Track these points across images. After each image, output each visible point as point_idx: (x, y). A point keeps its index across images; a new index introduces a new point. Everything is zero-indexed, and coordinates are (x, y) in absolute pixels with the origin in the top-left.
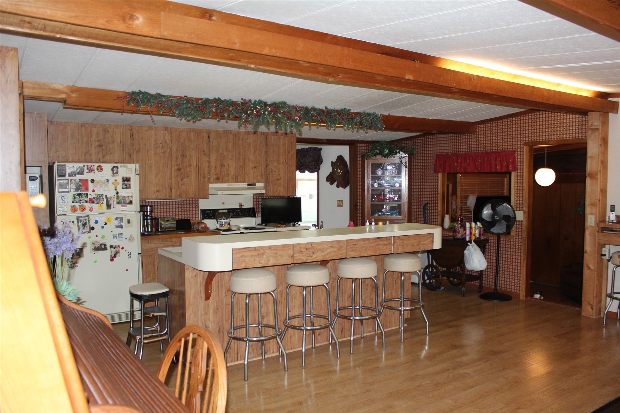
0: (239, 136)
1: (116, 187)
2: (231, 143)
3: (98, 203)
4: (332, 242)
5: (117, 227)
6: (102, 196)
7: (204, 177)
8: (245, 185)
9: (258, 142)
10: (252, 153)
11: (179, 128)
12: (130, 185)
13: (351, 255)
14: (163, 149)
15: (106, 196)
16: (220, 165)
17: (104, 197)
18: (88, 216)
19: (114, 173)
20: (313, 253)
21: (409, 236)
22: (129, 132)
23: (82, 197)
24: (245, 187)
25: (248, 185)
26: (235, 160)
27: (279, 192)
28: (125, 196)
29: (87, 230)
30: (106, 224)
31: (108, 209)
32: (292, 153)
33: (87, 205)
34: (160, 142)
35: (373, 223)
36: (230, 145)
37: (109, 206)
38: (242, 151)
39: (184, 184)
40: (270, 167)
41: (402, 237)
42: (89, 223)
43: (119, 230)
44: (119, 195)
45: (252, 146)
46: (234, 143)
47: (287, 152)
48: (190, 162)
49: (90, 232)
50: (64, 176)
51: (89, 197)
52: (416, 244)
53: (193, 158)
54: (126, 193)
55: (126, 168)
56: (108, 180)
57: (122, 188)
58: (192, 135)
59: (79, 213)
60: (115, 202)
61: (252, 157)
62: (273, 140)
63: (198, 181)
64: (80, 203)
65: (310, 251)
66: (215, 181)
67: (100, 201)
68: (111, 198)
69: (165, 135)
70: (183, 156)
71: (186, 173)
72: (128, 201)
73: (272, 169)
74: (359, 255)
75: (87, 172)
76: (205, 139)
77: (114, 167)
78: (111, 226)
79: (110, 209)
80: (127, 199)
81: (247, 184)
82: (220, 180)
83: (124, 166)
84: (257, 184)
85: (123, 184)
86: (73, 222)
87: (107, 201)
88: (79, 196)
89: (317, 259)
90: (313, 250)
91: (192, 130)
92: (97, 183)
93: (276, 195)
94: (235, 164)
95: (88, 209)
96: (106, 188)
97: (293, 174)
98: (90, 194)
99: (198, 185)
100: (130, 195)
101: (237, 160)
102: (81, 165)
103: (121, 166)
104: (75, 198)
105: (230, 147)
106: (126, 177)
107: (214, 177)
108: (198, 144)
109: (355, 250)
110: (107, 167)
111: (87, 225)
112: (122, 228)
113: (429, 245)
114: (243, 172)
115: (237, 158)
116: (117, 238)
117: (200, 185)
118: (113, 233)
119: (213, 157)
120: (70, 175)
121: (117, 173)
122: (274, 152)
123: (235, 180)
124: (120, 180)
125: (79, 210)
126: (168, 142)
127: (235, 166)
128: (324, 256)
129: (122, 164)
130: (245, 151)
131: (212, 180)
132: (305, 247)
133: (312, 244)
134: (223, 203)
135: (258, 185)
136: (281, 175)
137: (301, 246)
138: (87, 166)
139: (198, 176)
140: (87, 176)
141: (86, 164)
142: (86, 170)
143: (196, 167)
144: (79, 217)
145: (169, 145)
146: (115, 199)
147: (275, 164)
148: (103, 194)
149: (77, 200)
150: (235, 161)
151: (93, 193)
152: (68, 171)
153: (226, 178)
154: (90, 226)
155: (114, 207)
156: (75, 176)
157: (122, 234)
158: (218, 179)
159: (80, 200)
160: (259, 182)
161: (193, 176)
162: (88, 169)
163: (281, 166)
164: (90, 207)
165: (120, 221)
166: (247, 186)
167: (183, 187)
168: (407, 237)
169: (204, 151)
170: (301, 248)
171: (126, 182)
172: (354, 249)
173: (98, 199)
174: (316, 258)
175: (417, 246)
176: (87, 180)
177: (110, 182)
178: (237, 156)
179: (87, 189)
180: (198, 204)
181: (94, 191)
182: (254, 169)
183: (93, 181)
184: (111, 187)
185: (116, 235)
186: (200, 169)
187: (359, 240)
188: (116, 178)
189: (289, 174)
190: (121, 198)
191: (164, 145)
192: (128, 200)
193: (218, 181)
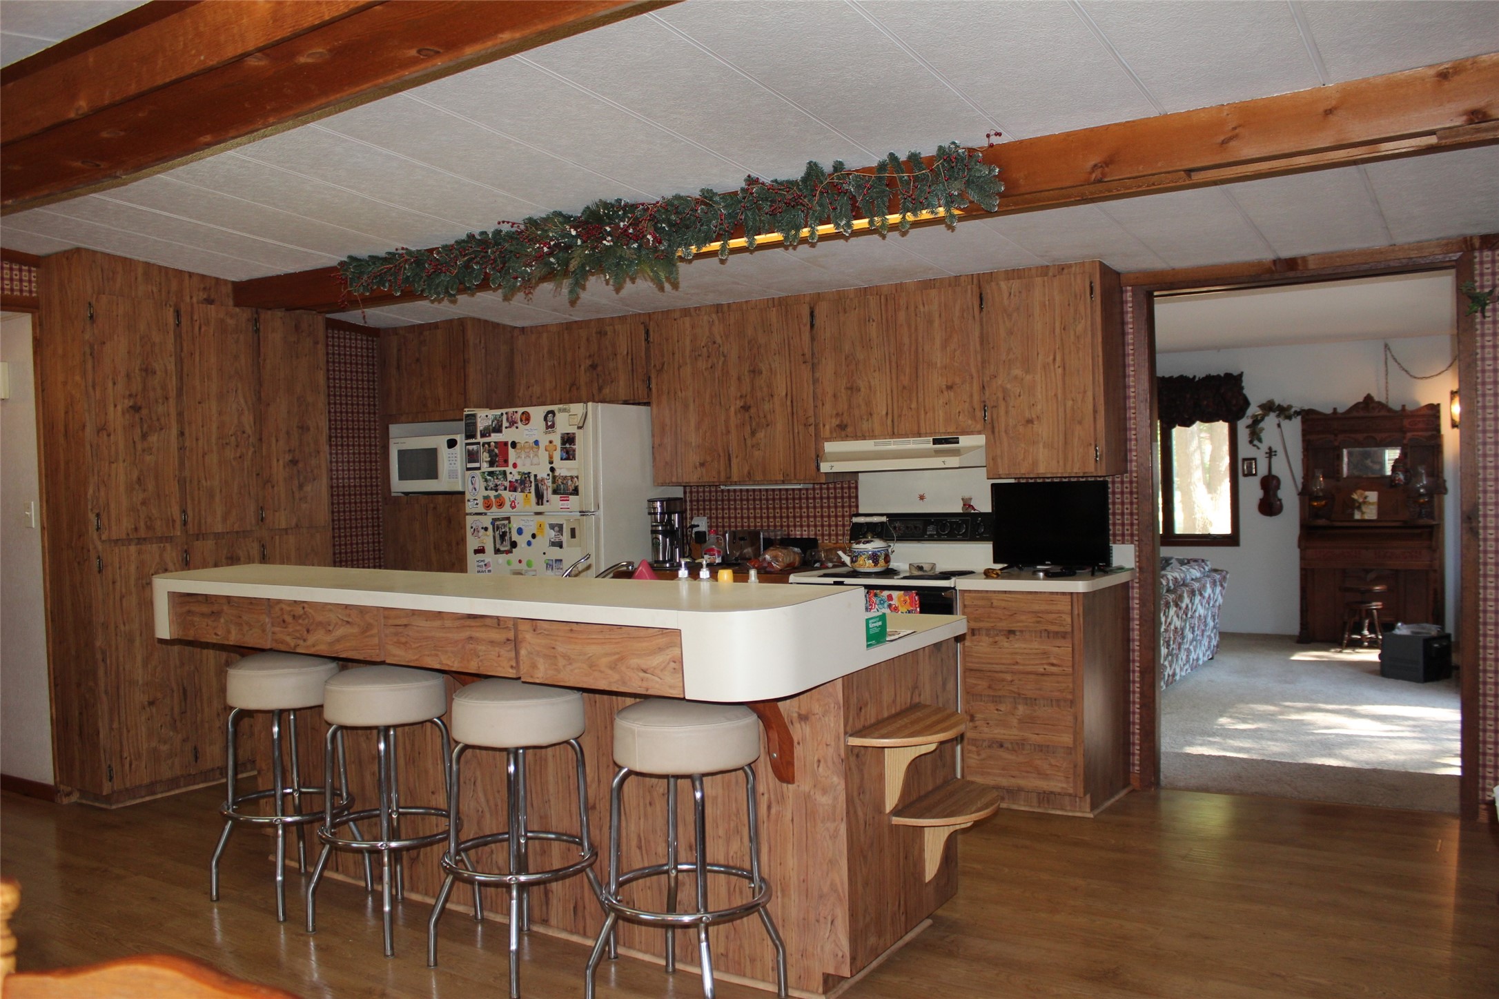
0: (896, 298)
1: (551, 457)
2: (874, 324)
3: (522, 491)
4: (347, 607)
5: (553, 544)
6: (529, 477)
7: (806, 425)
8: (926, 444)
9: (958, 308)
10: (938, 343)
11: (746, 302)
12: (574, 451)
13: (394, 656)
14: (710, 361)
15: (536, 476)
16: (847, 388)
17: (532, 479)
18: (508, 519)
19: (548, 427)
20: (308, 631)
21: (575, 627)
22: (642, 327)
23: (497, 478)
24: (930, 449)
25: (936, 442)
26: (888, 370)
27: (1035, 463)
28: (566, 477)
29: (506, 546)
30: (534, 536)
31: (538, 504)
32: (1080, 328)
33: (507, 495)
34: (703, 344)
35: (705, 574)
36: (873, 330)
37: (540, 497)
38: (906, 340)
39: (758, 444)
40: (1000, 383)
41: (545, 625)
42: (510, 532)
43: (555, 553)
44: (557, 473)
45: (936, 324)
46: (884, 321)
47: (1057, 331)
48: (770, 386)
49: (511, 552)
50: (474, 436)
51: (510, 478)
52: (605, 661)
53: (779, 376)
54: (568, 469)
55: (566, 414)
56: (536, 443)
57: (562, 459)
58: (773, 315)
59: (495, 512)
60: (550, 491)
61: (938, 358)
62: (1006, 295)
63: (791, 438)
64: (496, 490)
65: (300, 624)
66: (834, 435)
67: (525, 487)
68: (542, 480)
69: (711, 324)
70: (754, 371)
71: (761, 415)
72: (571, 488)
73: (1005, 391)
74: (416, 660)
75: (506, 428)
76: (804, 321)
77: (549, 412)
78: (542, 542)
79: (542, 504)
80: (570, 482)
81: (931, 439)
82: (849, 429)
83: (565, 410)
84: (962, 439)
85: (562, 449)
86: (486, 529)
87: (537, 486)
88: (492, 477)
89: (317, 648)
90: (306, 621)
91: (776, 302)
92: (521, 448)
93: (1023, 471)
94: (888, 382)
95: (508, 504)
96: (535, 460)
97: (1083, 400)
98: (511, 473)
99: (792, 447)
100: (574, 473)
101: (894, 371)
102: (498, 412)
103: (560, 410)
104: (486, 480)
105: (874, 334)
106: (568, 434)
107: (831, 422)
108: (788, 338)
109: (405, 643)
110: (537, 413)
111: (507, 538)
112: (561, 547)
113: (669, 679)
114: (914, 406)
115: (894, 365)
116: (552, 569)
117: (797, 447)
118: (546, 557)
119: (828, 368)
120: (483, 436)
121: (553, 426)
122: (1010, 333)
123: (890, 429)
124: (558, 442)
125: (494, 506)
126: (719, 340)
127: (889, 389)
128: (331, 644)
129: (561, 406)
130: (917, 340)
131: (826, 432)
132: (291, 611)
133: (306, 605)
134: (922, 498)
135: (965, 441)
136: (1039, 407)
137: (283, 606)
138: (506, 413)
139: (790, 423)
140: (507, 435)
141: (504, 411)
142: (505, 424)
143: (785, 400)
144: (498, 519)
145: (721, 349)
146: (549, 483)
147: (1017, 371)
148: (529, 473)
149: (491, 485)
150: (888, 373)
151: (515, 471)
152: (481, 425)
153: (865, 426)
154: (511, 538)
155: (548, 501)
156: (490, 436)
157: (561, 560)
158: (842, 427)
159: (497, 485)
160: (966, 432)
161: (780, 425)
162: (507, 419)
163: (1038, 377)
164: (512, 499)
165: (559, 532)
166: (931, 445)
167: (756, 453)
168: (567, 627)
169: (803, 355)
170: (283, 614)
171: (568, 446)
172: (403, 640)
173: (522, 483)
174: (314, 646)
175: (610, 672)
176: (506, 444)
177: (542, 445)
178: (894, 359)
179: (506, 462)
180: (857, 497)
181: (515, 466)
182: (946, 393)
183: (514, 445)
184: (544, 456)
185: (551, 563)
186: (795, 404)
187: (413, 614)
188: (551, 437)
189: (1070, 403)
190: (560, 481)
191: (710, 350)
192: (571, 486)
193: (843, 434)
